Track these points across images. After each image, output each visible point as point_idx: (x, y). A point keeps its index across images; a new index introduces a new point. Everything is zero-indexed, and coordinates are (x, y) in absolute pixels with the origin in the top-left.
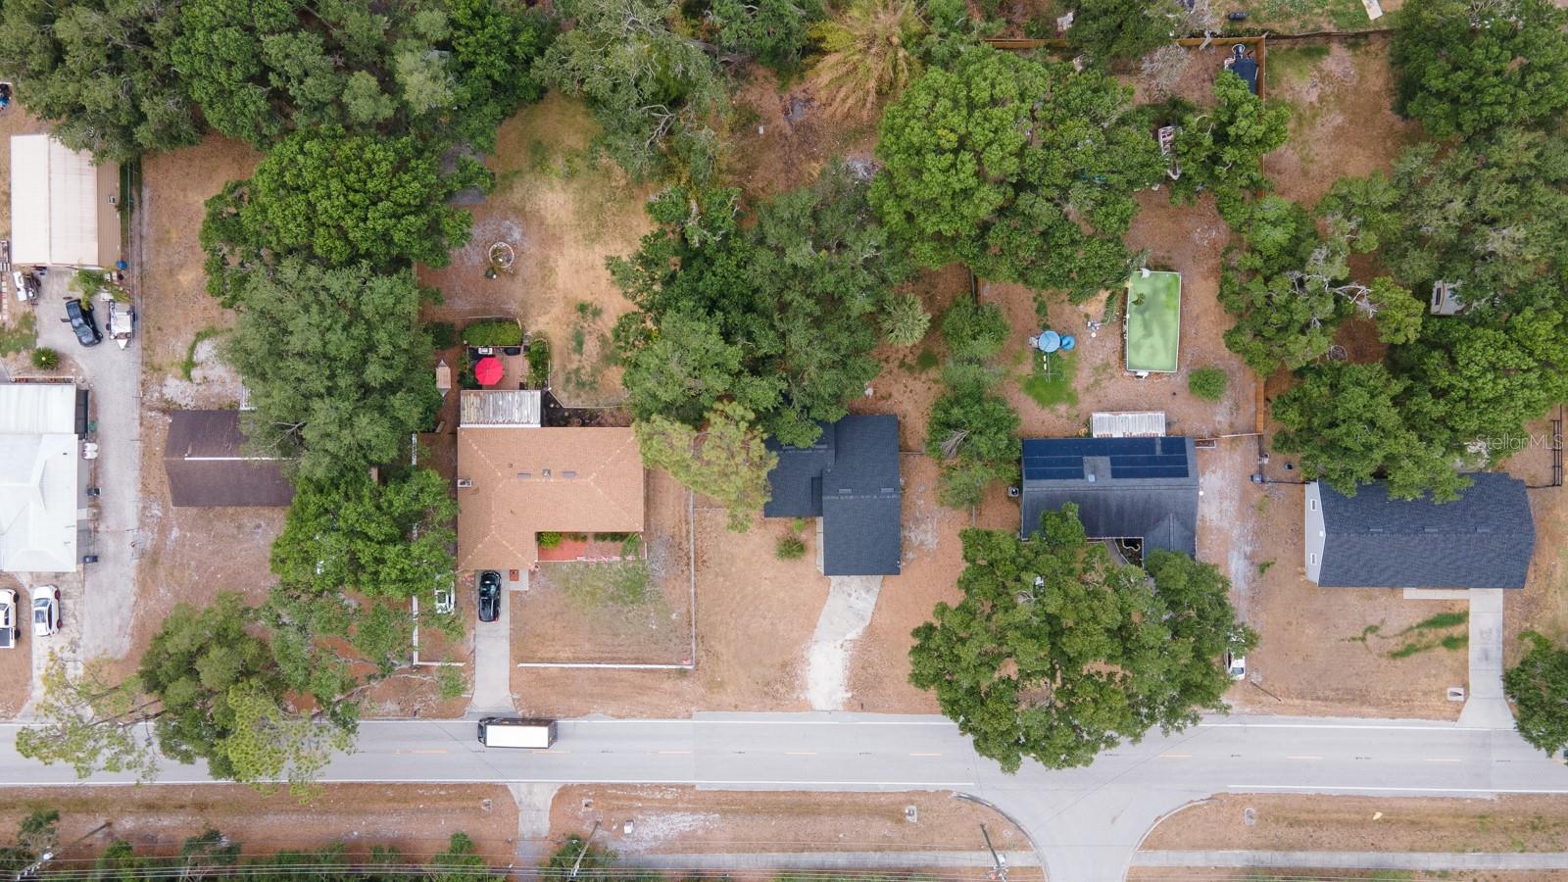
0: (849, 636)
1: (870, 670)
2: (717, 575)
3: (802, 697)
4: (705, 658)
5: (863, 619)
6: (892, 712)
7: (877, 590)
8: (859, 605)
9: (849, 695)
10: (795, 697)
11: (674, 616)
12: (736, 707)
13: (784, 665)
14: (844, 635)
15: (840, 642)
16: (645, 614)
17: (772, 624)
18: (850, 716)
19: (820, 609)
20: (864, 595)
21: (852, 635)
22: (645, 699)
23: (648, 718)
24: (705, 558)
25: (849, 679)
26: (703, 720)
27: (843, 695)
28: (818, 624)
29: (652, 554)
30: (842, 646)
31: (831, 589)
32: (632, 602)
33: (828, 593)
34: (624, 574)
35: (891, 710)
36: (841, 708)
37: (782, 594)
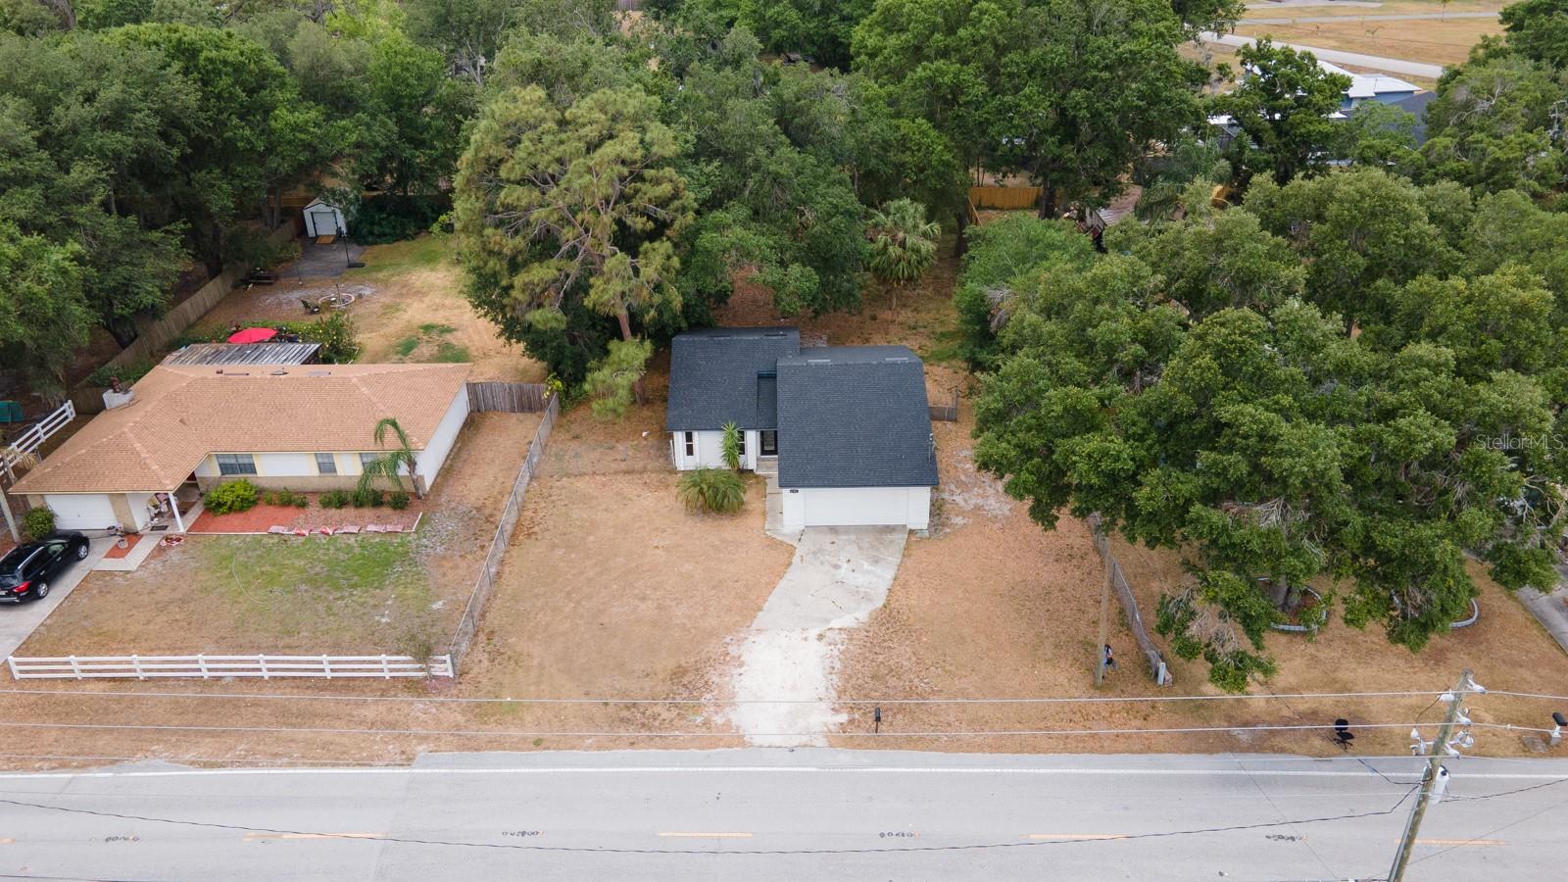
0: (836, 624)
1: (892, 681)
2: (554, 546)
3: (718, 720)
4: (486, 663)
5: (867, 598)
6: (959, 749)
7: (896, 559)
8: (860, 579)
9: (844, 718)
10: (699, 720)
11: (438, 605)
12: (538, 743)
13: (678, 673)
14: (828, 621)
15: (814, 633)
16: (372, 602)
17: (659, 607)
18: (845, 756)
19: (772, 585)
20: (866, 566)
21: (848, 621)
22: (304, 733)
23: (291, 765)
24: (536, 529)
25: (841, 693)
26: (437, 769)
27: (825, 718)
28: (766, 606)
29: (427, 527)
30: (821, 637)
31: (796, 560)
32: (355, 586)
33: (790, 564)
34: (357, 550)
35: (956, 746)
36: (821, 742)
37: (688, 567)
